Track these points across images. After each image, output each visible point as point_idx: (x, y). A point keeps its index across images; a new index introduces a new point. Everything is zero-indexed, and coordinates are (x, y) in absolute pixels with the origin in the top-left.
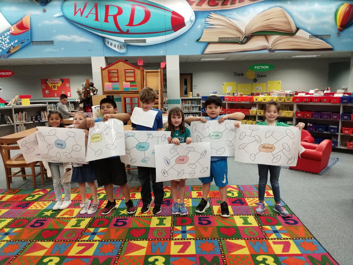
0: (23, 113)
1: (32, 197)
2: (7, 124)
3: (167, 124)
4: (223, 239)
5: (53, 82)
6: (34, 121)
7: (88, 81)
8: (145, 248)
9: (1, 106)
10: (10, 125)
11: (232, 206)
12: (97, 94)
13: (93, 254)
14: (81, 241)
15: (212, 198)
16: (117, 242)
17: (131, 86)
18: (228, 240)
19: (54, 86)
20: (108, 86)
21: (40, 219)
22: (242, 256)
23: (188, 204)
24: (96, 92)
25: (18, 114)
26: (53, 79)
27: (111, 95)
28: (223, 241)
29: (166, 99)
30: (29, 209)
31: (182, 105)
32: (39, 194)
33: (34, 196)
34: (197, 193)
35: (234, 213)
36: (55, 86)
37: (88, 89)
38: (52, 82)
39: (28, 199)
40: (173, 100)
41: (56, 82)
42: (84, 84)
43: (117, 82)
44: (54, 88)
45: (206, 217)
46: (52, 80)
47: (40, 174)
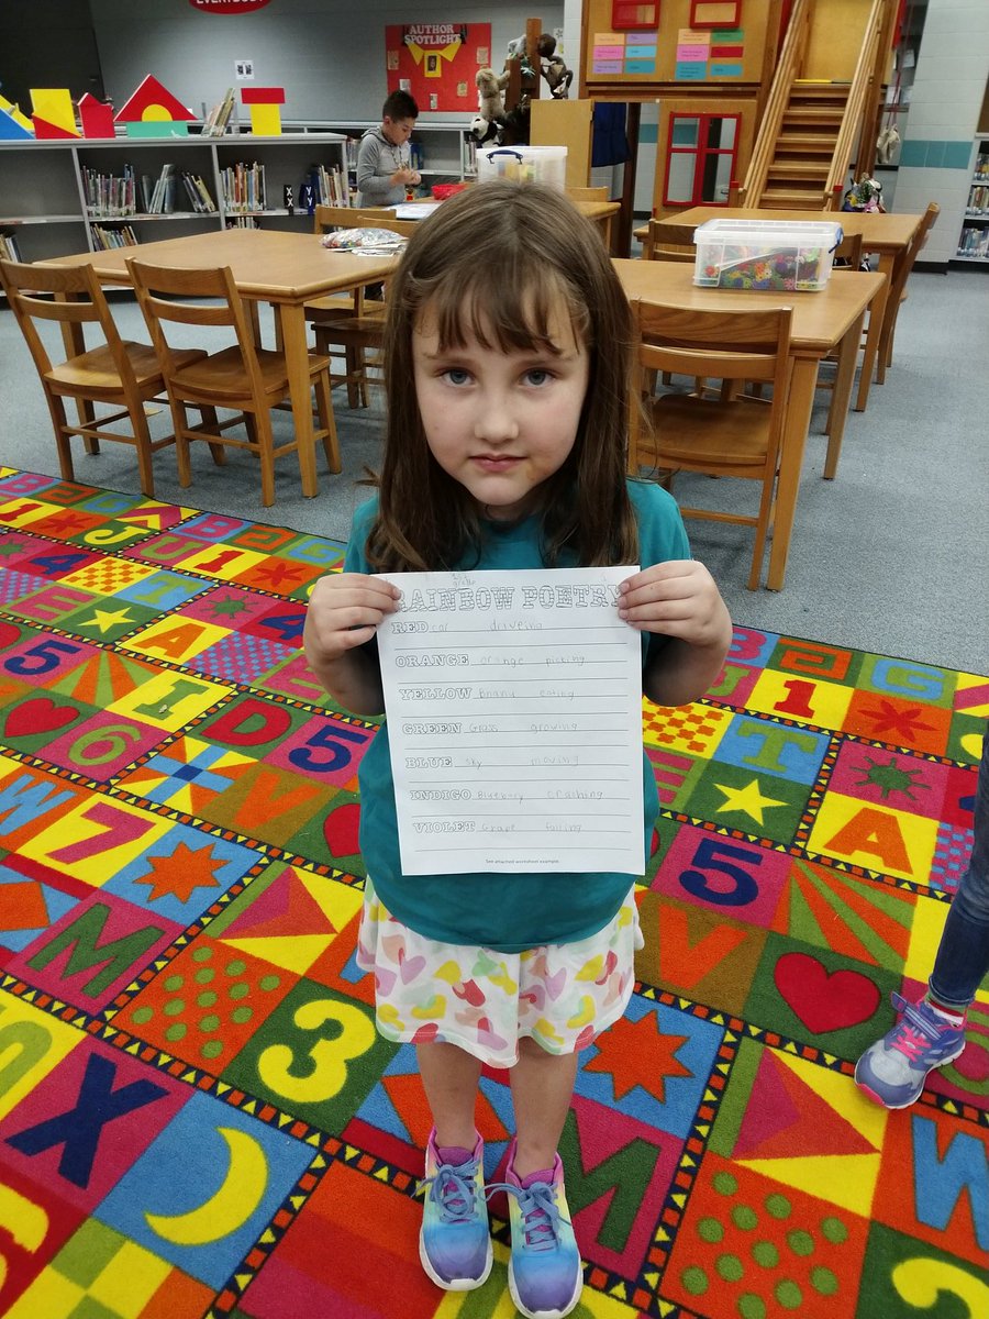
0: (251, 168)
1: (111, 532)
2: (194, 211)
3: (761, 269)
4: (760, 1038)
5: (429, 40)
6: (291, 209)
7: (534, 26)
8: (333, 931)
9: (172, 132)
10: (204, 215)
11: (948, 827)
12: (566, 96)
13: (110, 882)
14: (115, 795)
15: (858, 739)
16: (243, 850)
17: (717, 52)
18: (789, 1059)
19: (430, 58)
20: (611, 50)
21: (63, 641)
22: (811, 1211)
23: (699, 738)
24: (563, 85)
25: (235, 170)
26: (428, 27)
27: (628, 100)
28: (751, 1051)
29: (894, 135)
30: (64, 582)
31: (979, 179)
32: (143, 525)
33: (119, 528)
34: (788, 684)
35: (933, 876)
36: (435, 57)
37: (526, 70)
38: (426, 43)
39: (91, 538)
40: (931, 142)
41: (439, 40)
42: (519, 42)
43: (653, 28)
44: (430, 69)
45: (750, 849)
46: (426, 30)
47: (171, 440)
